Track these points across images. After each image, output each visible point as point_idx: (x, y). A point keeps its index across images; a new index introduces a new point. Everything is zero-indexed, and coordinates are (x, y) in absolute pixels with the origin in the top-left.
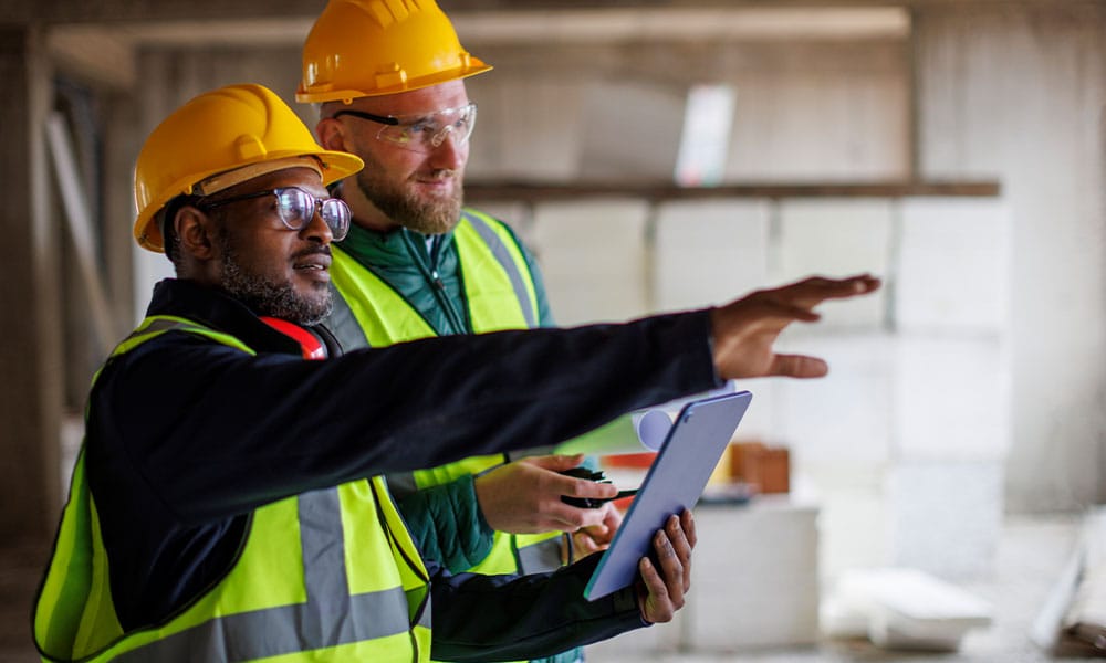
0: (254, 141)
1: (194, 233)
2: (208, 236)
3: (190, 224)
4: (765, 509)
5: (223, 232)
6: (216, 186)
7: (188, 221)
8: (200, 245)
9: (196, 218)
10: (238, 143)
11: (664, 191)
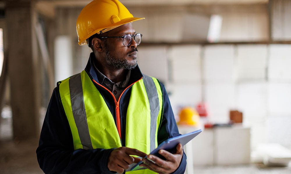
0: (117, 17)
1: (97, 44)
2: (101, 46)
3: (96, 42)
4: (236, 128)
5: (106, 45)
6: (106, 31)
7: (96, 41)
8: (99, 48)
9: (98, 41)
10: (112, 18)
11: (205, 43)
